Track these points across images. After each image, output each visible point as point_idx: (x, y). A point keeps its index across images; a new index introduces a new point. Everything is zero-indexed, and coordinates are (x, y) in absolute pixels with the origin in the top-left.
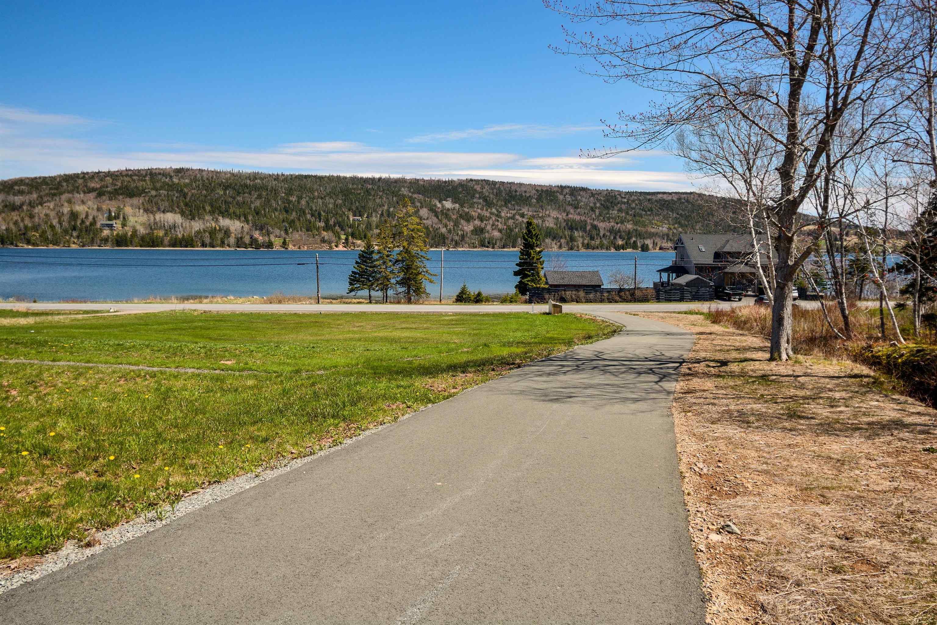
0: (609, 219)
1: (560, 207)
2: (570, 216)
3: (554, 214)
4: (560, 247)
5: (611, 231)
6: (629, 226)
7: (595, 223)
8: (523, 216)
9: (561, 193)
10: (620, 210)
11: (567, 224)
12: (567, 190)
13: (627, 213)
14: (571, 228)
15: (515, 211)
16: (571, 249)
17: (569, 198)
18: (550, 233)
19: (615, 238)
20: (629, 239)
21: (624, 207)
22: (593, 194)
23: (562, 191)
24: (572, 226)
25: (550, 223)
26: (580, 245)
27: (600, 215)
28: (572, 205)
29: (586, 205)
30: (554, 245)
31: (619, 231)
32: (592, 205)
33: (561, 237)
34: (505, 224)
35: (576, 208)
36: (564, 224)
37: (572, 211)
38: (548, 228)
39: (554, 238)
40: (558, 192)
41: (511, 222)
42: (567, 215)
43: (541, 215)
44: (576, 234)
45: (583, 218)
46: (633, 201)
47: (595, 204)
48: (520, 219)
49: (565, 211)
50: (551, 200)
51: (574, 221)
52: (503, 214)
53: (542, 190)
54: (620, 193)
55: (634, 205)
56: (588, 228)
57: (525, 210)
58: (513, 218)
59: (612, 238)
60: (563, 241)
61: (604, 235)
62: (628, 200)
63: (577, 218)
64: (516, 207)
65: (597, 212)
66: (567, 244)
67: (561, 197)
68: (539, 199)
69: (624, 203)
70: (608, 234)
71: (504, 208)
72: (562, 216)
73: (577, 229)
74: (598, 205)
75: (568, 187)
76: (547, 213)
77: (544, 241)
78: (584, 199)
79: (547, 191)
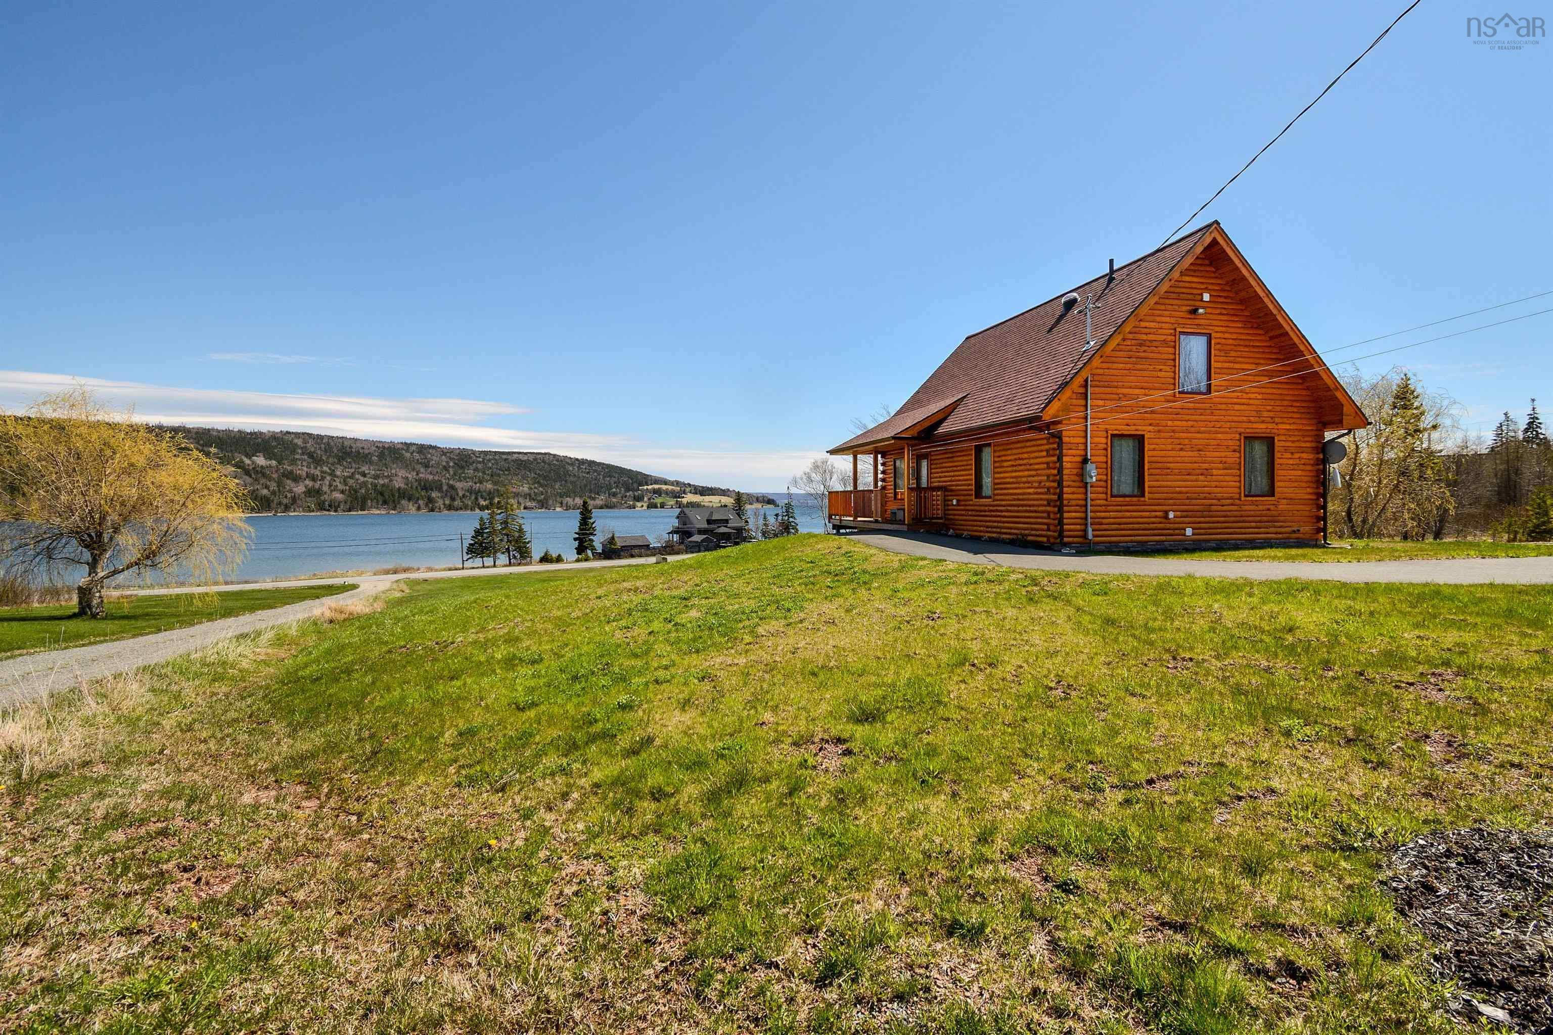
0: (465, 478)
1: (408, 465)
2: (421, 475)
3: (402, 473)
4: (419, 508)
5: (470, 491)
6: (489, 486)
7: (451, 482)
8: (364, 475)
9: (407, 451)
10: (476, 470)
11: (420, 484)
12: (414, 448)
13: (484, 473)
14: (425, 488)
15: (353, 470)
16: (432, 510)
17: (417, 456)
18: (404, 493)
19: (476, 499)
20: (491, 499)
21: (480, 466)
22: (444, 452)
23: (408, 448)
24: (427, 487)
25: (398, 483)
26: (442, 506)
27: (455, 474)
28: (421, 463)
29: (438, 464)
30: (411, 507)
31: (479, 491)
32: (444, 464)
33: (418, 499)
34: (346, 484)
35: (427, 466)
36: (416, 484)
37: (422, 470)
38: (399, 489)
39: (409, 500)
40: (403, 449)
41: (351, 482)
42: (417, 474)
43: (386, 474)
44: (434, 494)
45: (436, 478)
46: (489, 460)
47: (447, 462)
48: (362, 479)
49: (414, 470)
50: (397, 458)
51: (427, 480)
52: (338, 473)
53: (384, 447)
54: (474, 452)
55: (490, 465)
56: (445, 488)
57: (365, 468)
58: (352, 476)
59: (473, 498)
60: (421, 502)
61: (464, 496)
62: (484, 459)
63: (431, 477)
64: (354, 465)
65: (451, 470)
66: (427, 505)
67: (408, 455)
68: (381, 456)
69: (480, 462)
70: (468, 494)
71: (338, 466)
72: (411, 476)
73: (432, 490)
74: (451, 464)
75: (414, 444)
76: (393, 471)
77: (399, 503)
78: (434, 458)
79: (389, 448)
